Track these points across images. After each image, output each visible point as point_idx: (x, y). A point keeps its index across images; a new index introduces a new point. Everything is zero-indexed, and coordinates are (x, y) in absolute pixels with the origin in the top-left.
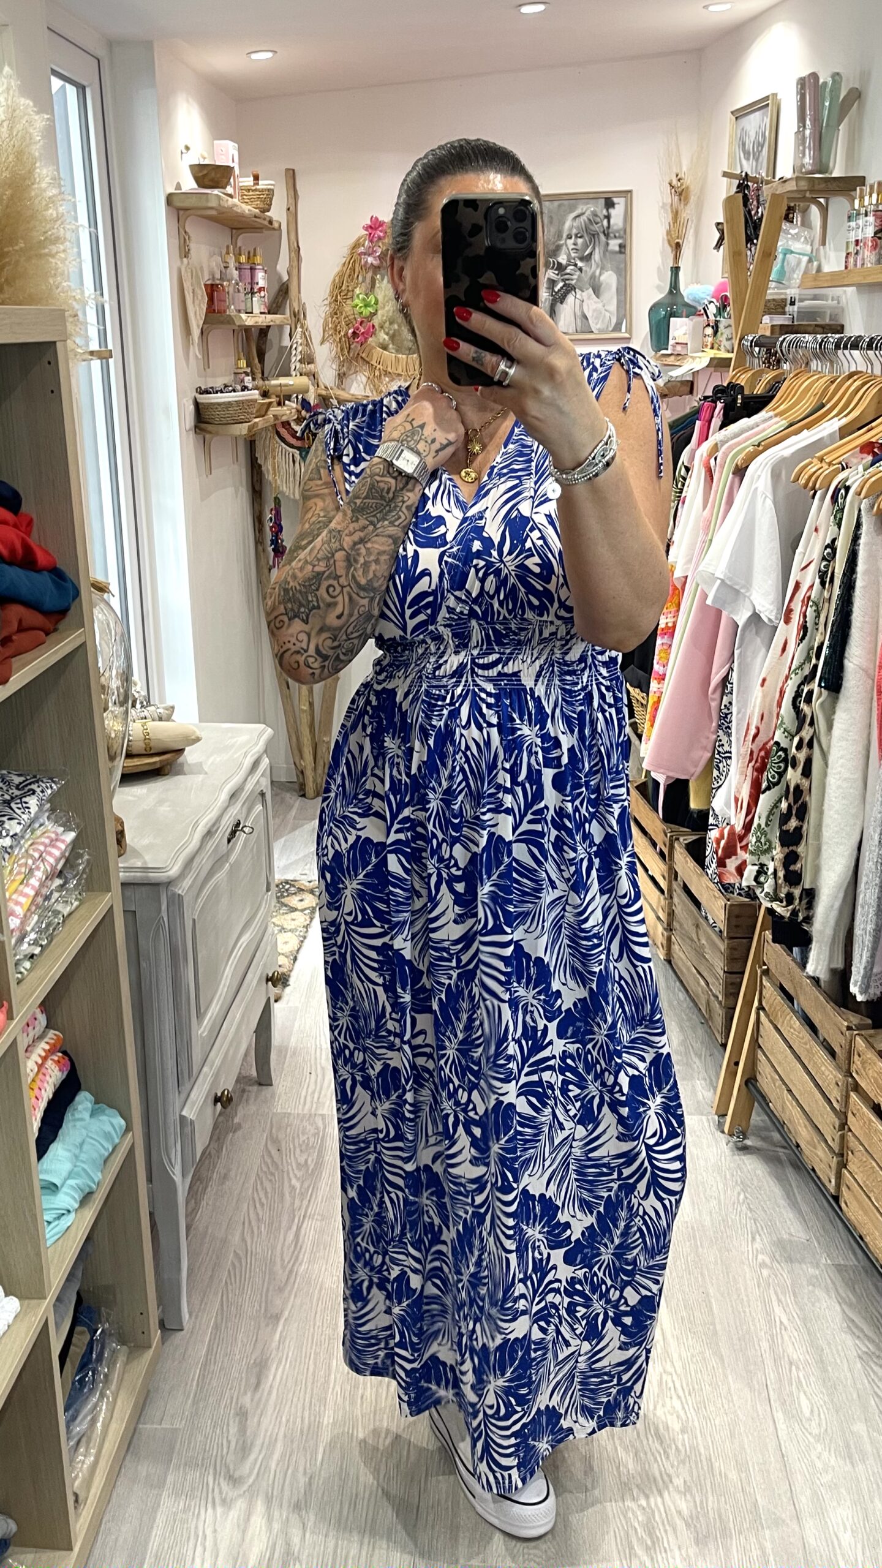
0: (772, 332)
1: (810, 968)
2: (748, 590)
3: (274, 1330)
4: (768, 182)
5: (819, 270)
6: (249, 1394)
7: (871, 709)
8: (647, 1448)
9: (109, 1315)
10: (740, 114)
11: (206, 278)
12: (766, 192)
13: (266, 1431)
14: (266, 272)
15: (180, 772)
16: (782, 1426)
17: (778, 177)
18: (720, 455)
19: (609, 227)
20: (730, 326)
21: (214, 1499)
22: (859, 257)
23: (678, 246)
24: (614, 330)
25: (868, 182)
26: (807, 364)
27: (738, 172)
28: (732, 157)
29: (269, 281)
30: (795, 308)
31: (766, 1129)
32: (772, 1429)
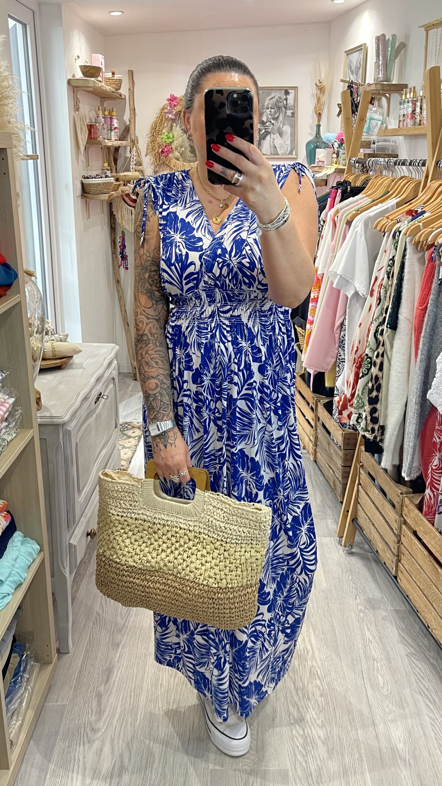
0: (364, 157)
1: (383, 464)
2: (353, 280)
3: (117, 651)
4: (362, 85)
5: (386, 128)
6: (103, 685)
7: (411, 338)
8: (303, 705)
9: (30, 647)
10: (349, 53)
11: (88, 122)
12: (361, 90)
13: (112, 704)
14: (118, 120)
15: (71, 368)
16: (370, 691)
17: (367, 83)
18: (339, 215)
19: (287, 104)
20: (344, 153)
21: (84, 741)
22: (405, 123)
23: (320, 114)
24: (289, 154)
25: (409, 86)
26: (381, 172)
27: (348, 80)
28: (345, 73)
29: (119, 124)
30: (375, 145)
31: (362, 543)
32: (365, 693)
